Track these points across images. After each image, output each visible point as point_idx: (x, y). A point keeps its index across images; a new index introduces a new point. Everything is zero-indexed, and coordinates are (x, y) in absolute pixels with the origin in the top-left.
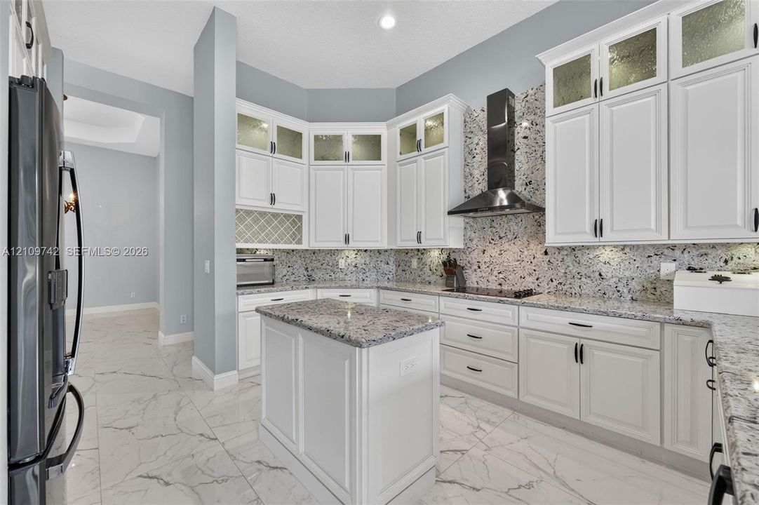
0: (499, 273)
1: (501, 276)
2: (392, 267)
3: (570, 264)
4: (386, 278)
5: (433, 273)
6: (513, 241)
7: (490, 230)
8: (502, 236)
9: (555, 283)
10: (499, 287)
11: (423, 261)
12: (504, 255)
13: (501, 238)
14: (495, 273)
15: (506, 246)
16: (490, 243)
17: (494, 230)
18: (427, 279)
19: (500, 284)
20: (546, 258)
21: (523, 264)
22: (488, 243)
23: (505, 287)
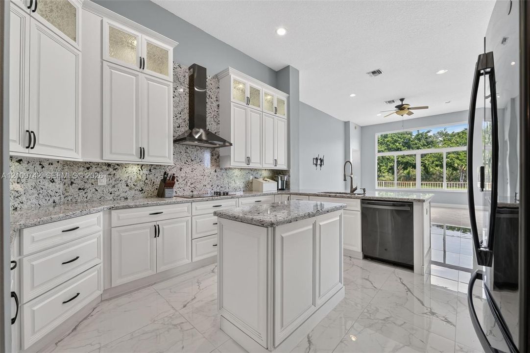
0: (191, 184)
1: (193, 186)
2: (59, 186)
3: (225, 177)
4: (51, 201)
5: (131, 189)
6: (199, 163)
7: (185, 154)
8: (193, 159)
9: (219, 187)
10: (191, 193)
11: (118, 177)
12: (194, 172)
13: (192, 161)
14: (189, 184)
15: (196, 166)
16: (185, 163)
17: (188, 155)
18: (123, 195)
19: (192, 191)
20: (216, 174)
21: (205, 177)
22: (183, 164)
23: (195, 193)
